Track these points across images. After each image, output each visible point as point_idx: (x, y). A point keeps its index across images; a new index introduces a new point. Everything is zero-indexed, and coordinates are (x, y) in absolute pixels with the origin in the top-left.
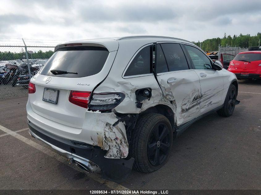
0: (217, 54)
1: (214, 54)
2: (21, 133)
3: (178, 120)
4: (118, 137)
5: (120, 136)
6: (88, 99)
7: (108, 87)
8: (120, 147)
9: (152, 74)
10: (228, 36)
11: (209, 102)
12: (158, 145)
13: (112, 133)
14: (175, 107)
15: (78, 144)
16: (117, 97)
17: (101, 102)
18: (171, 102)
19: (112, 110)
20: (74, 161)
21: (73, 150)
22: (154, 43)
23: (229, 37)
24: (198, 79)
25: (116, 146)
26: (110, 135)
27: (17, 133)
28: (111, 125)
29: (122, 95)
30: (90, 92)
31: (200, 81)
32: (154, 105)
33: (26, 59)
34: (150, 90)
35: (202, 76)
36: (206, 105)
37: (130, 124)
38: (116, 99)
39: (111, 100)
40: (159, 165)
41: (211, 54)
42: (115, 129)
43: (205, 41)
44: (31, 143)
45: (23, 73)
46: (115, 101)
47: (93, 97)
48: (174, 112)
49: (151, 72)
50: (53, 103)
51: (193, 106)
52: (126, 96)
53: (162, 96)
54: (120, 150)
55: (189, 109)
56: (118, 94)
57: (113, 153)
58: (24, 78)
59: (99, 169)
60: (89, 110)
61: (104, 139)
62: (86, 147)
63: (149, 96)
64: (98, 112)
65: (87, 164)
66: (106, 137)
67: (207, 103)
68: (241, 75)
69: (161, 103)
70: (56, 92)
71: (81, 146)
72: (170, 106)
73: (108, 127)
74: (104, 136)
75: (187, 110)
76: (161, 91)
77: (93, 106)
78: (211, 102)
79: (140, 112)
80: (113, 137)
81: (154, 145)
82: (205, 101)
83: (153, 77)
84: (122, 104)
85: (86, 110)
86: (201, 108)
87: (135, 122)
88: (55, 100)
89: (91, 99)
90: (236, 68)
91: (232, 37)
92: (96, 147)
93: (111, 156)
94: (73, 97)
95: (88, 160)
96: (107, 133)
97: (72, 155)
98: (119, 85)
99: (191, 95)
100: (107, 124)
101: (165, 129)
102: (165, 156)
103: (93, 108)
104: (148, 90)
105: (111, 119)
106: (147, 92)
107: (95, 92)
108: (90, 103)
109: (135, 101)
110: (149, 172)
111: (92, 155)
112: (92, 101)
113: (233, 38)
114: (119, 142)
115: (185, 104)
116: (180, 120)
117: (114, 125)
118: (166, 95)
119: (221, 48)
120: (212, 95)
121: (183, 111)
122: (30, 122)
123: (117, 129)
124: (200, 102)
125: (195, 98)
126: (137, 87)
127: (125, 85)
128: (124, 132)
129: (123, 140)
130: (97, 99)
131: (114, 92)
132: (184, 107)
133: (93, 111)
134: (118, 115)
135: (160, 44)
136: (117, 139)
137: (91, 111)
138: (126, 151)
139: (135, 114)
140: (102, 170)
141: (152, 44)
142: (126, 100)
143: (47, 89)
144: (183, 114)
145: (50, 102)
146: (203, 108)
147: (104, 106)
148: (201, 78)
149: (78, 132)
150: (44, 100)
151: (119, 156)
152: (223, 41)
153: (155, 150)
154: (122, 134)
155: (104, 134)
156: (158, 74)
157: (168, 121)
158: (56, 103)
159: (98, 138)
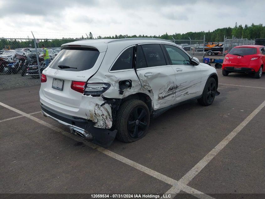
0: (222, 45)
1: (219, 46)
2: (34, 115)
3: (154, 105)
4: (104, 114)
5: (106, 113)
6: (83, 87)
7: (98, 78)
8: (105, 121)
9: (133, 69)
10: (239, 26)
11: (185, 92)
12: (137, 123)
13: (100, 111)
14: (152, 95)
15: (77, 118)
16: (104, 86)
17: (93, 89)
18: (149, 91)
19: (101, 95)
20: (74, 131)
21: (73, 123)
22: (136, 45)
23: (241, 27)
24: (174, 73)
25: (102, 120)
26: (98, 112)
27: (31, 115)
28: (99, 105)
29: (109, 85)
30: (85, 82)
31: (175, 75)
32: (134, 93)
33: (33, 48)
34: (130, 81)
35: (178, 71)
36: (182, 95)
37: (115, 106)
38: (103, 87)
39: (100, 88)
40: (136, 137)
41: (216, 46)
42: (102, 108)
43: (215, 30)
44: (42, 122)
45: (31, 64)
46: (103, 88)
47: (87, 85)
48: (152, 99)
49: (133, 68)
50: (60, 90)
51: (169, 95)
52: (111, 85)
53: (140, 86)
54: (106, 123)
55: (165, 97)
56: (105, 84)
57: (100, 124)
58: (33, 68)
59: (91, 136)
60: (84, 95)
61: (94, 114)
62: (82, 120)
63: (130, 86)
64: (90, 96)
65: (83, 132)
66: (95, 114)
67: (184, 93)
68: (234, 69)
69: (140, 92)
70: (62, 81)
71: (79, 120)
72: (148, 94)
73: (97, 107)
74: (94, 113)
75: (163, 98)
76: (140, 83)
77: (87, 92)
78: (188, 92)
79: (123, 98)
80: (101, 114)
81: (133, 122)
82: (181, 92)
83: (134, 71)
84: (108, 91)
85: (83, 95)
86: (177, 97)
87: (119, 105)
88: (61, 87)
89: (86, 87)
90: (230, 62)
91: (244, 26)
92: (89, 120)
93: (98, 126)
94: (74, 85)
95: (84, 130)
96: (96, 111)
97: (72, 126)
98: (106, 77)
99: (166, 86)
100: (97, 105)
101: (143, 111)
102: (143, 132)
103: (87, 93)
104: (129, 82)
105: (99, 101)
106: (128, 83)
107: (89, 82)
108: (85, 90)
109: (118, 89)
110: (129, 142)
111: (87, 126)
112: (87, 88)
113: (244, 28)
114: (105, 117)
115: (161, 93)
116: (156, 105)
117: (102, 105)
118: (144, 86)
119: (226, 39)
120: (188, 86)
121: (159, 98)
122: (42, 104)
123: (104, 108)
124: (176, 92)
125: (170, 88)
126: (120, 79)
127: (111, 77)
128: (109, 111)
129: (108, 117)
130: (90, 87)
131: (102, 82)
132: (161, 96)
133: (87, 95)
134: (105, 99)
135: (141, 45)
136: (103, 115)
137: (86, 96)
138: (110, 124)
139: (119, 99)
140: (93, 137)
141: (135, 45)
142: (111, 88)
143: (55, 79)
144: (160, 101)
145: (58, 89)
146: (179, 97)
147: (95, 92)
148: (177, 73)
149: (76, 110)
150: (53, 87)
151: (104, 126)
152: (234, 31)
153: (134, 126)
154: (108, 112)
155: (94, 111)
156: (137, 69)
157: (146, 105)
158: (62, 90)
159: (91, 114)
